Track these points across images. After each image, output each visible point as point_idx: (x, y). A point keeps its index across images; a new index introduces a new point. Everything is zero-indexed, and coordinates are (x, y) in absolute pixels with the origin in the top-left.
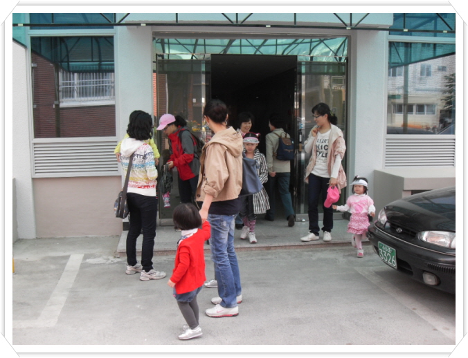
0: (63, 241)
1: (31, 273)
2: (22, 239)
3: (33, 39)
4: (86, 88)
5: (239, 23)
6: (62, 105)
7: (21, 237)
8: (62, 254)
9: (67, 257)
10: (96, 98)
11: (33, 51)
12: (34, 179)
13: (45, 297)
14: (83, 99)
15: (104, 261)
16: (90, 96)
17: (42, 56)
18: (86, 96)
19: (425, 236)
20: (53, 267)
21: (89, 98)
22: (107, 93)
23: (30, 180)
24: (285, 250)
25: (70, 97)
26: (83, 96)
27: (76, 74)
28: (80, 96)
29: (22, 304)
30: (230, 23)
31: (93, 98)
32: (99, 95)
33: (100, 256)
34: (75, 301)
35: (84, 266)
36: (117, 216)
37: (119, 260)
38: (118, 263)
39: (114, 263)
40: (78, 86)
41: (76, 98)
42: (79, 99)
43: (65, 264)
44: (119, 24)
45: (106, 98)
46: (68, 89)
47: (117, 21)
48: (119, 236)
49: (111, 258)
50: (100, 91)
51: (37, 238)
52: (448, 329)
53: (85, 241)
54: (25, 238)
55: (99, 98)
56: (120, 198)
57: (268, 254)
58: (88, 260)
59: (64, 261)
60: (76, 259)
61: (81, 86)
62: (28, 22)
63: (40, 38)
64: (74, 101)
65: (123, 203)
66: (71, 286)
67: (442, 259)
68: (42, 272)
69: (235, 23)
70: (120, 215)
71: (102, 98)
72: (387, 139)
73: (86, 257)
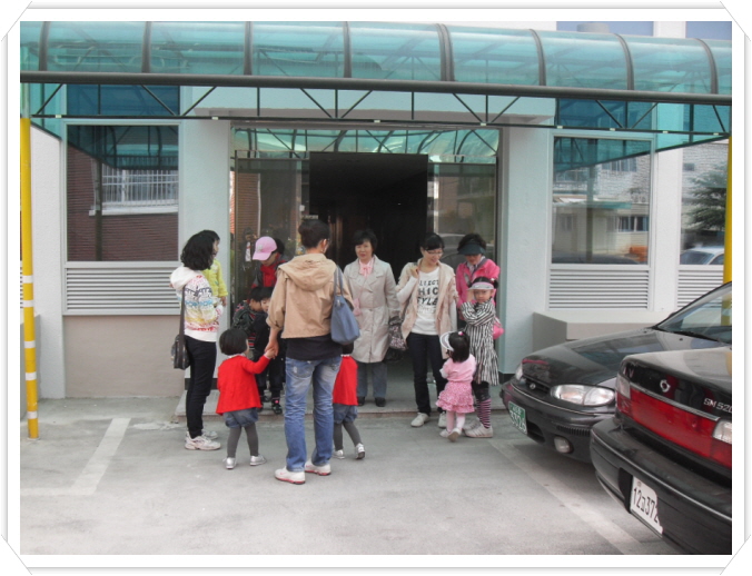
0: (103, 402)
1: (60, 438)
2: (47, 399)
3: (70, 128)
4: (140, 186)
5: (339, 117)
6: (105, 212)
7: (45, 396)
8: (101, 418)
9: (108, 422)
10: (154, 202)
11: (70, 144)
12: (65, 317)
13: (80, 465)
14: (134, 203)
15: (157, 427)
16: (145, 198)
17: (81, 150)
18: (139, 199)
19: (558, 392)
20: (89, 432)
21: (144, 203)
22: (171, 195)
23: (60, 319)
24: (400, 418)
25: (115, 199)
26: (134, 199)
27: (124, 171)
28: (130, 199)
29: (50, 471)
30: (327, 117)
31: (149, 202)
32: (159, 198)
33: (152, 421)
34: (118, 469)
35: (129, 433)
36: (176, 367)
37: (177, 426)
38: (176, 429)
39: (171, 430)
40: (128, 184)
41: (123, 202)
42: (129, 203)
43: (105, 430)
44: (184, 117)
45: (168, 202)
46: (113, 189)
47: (182, 114)
48: (178, 398)
49: (167, 424)
50: (160, 192)
51: (67, 398)
52: (578, 505)
53: (132, 403)
54: (50, 397)
55: (159, 202)
56: (176, 343)
57: (378, 422)
58: (135, 426)
59: (103, 426)
60: (119, 424)
61: (132, 183)
62: (65, 113)
63: (79, 127)
64: (120, 206)
65: (181, 350)
66: (113, 454)
67: (573, 419)
68: (75, 438)
69: (334, 117)
70: (179, 365)
71: (163, 202)
72: (552, 270)
73: (132, 423)
